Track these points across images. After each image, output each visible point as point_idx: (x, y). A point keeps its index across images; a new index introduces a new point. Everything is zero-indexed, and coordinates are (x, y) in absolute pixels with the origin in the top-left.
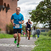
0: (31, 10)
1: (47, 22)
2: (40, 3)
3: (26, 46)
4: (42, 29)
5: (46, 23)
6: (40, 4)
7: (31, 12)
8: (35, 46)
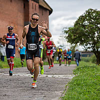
0: (68, 27)
1: (89, 43)
2: (79, 18)
3: (61, 76)
4: (83, 52)
5: (89, 45)
6: (79, 20)
7: (67, 30)
8: (74, 76)
